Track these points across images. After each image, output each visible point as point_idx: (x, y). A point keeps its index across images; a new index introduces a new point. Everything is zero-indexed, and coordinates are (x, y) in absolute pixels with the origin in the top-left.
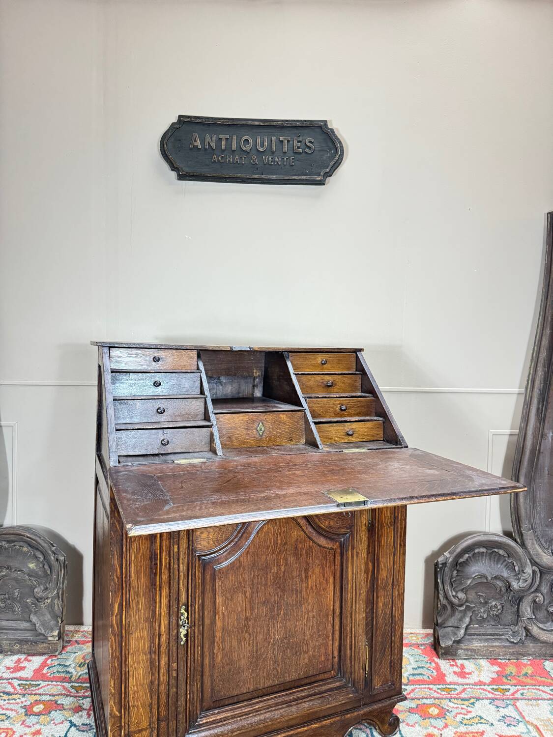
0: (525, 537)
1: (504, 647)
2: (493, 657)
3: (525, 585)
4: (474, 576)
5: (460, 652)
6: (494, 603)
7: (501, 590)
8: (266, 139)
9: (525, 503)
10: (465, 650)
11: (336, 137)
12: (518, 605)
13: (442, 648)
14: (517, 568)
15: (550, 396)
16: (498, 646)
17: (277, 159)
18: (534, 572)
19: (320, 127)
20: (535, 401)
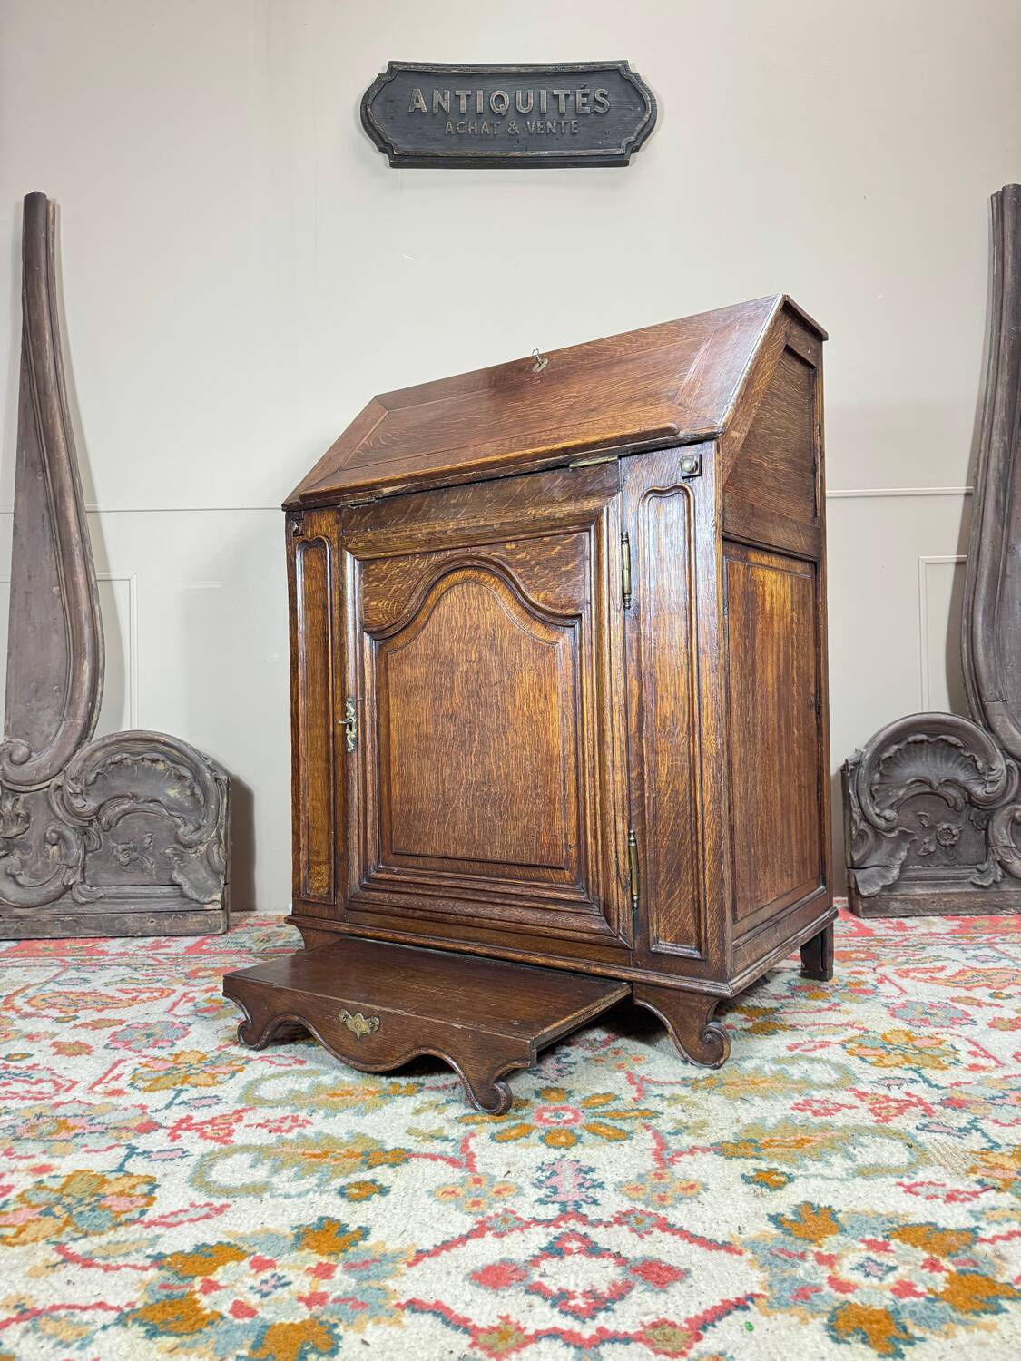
0: (990, 711)
1: (967, 894)
2: (950, 912)
3: (996, 788)
4: (908, 782)
5: (894, 905)
6: (945, 826)
7: (956, 803)
8: (531, 94)
9: (986, 655)
10: (901, 901)
11: (643, 85)
12: (986, 830)
13: (864, 897)
14: (980, 764)
15: (1016, 484)
16: (956, 893)
17: (549, 125)
18: (1009, 768)
19: (617, 70)
20: (992, 489)
